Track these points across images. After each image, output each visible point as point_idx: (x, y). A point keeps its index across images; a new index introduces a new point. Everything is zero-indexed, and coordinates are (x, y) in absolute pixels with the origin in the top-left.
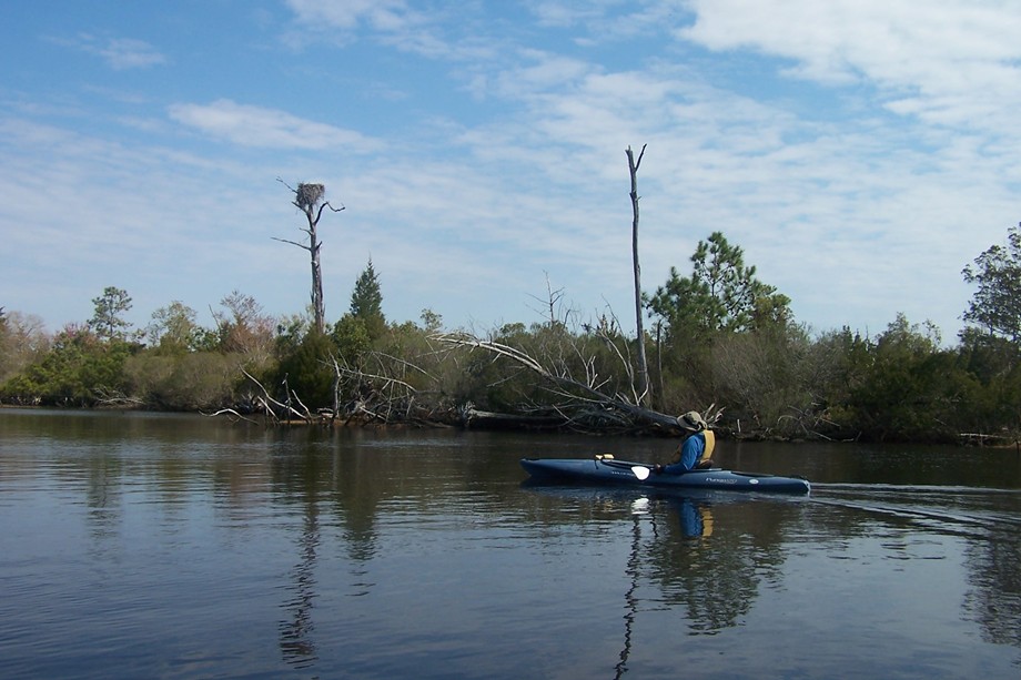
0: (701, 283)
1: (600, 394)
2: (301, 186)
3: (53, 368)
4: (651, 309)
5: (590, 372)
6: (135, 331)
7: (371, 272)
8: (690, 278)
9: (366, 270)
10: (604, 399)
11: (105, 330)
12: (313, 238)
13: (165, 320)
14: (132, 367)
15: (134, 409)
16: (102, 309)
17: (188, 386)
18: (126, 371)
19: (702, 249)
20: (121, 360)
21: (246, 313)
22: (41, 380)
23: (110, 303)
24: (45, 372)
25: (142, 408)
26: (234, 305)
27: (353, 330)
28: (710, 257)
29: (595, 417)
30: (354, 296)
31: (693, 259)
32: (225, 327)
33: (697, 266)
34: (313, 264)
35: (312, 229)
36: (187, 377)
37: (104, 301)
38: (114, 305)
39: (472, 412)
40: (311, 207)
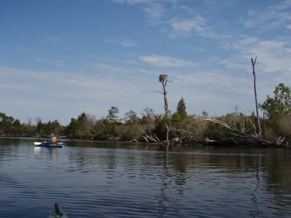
0: (278, 100)
1: (246, 134)
2: (160, 75)
3: (96, 129)
4: (262, 108)
5: (243, 127)
6: (120, 119)
7: (182, 100)
8: (274, 98)
9: (181, 99)
10: (247, 136)
11: (111, 119)
12: (164, 90)
13: (128, 116)
14: (117, 129)
15: (117, 141)
16: (111, 113)
17: (132, 134)
18: (116, 130)
19: (277, 89)
20: (114, 127)
21: (150, 113)
22: (93, 133)
23: (113, 111)
24: (94, 131)
25: (119, 140)
26: (147, 111)
27: (177, 117)
28: (280, 92)
29: (244, 142)
30: (178, 107)
31: (275, 92)
32: (144, 117)
33: (276, 94)
34: (165, 98)
35: (164, 88)
36: (132, 131)
37: (111, 111)
38: (114, 112)
39: (208, 140)
40: (163, 81)
